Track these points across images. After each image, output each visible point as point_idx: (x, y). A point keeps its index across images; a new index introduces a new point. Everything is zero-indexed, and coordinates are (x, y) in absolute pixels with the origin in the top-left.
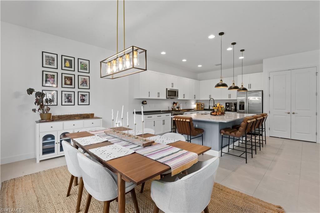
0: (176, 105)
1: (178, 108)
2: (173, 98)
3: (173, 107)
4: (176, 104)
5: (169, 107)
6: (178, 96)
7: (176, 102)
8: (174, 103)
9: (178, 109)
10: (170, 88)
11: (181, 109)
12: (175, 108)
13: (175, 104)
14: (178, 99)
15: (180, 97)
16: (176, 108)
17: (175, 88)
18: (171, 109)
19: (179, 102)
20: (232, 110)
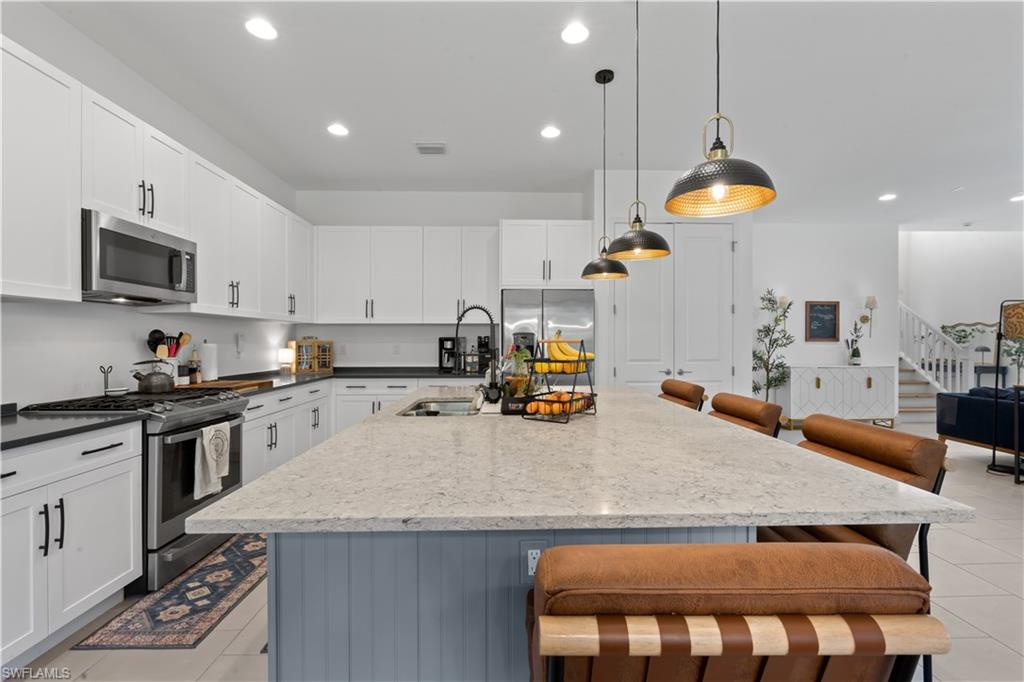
0: (173, 352)
1: (190, 370)
2: (154, 301)
3: (145, 370)
4: (175, 344)
5: (106, 372)
6: (191, 288)
7: (170, 329)
8: (156, 339)
9: (185, 381)
10: (116, 211)
11: (210, 374)
12: (170, 378)
13: (162, 351)
14: (195, 308)
15: (209, 299)
16: (175, 374)
17: (165, 225)
18: (134, 386)
19: (194, 333)
20: (468, 369)
